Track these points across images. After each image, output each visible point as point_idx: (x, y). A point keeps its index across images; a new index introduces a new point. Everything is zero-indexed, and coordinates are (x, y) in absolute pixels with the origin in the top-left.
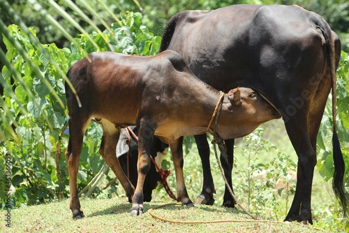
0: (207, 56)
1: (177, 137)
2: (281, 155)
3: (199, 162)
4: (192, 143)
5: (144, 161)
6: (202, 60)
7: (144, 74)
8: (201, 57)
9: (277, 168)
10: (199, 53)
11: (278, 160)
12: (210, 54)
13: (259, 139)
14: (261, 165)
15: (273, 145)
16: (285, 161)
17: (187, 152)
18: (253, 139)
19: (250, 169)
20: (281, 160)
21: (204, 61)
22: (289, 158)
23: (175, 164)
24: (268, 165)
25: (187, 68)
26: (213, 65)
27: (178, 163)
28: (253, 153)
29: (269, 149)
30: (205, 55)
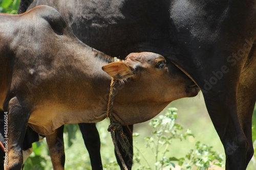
0: (97, 10)
1: (57, 126)
2: (201, 145)
3: (85, 156)
4: (76, 131)
5: (13, 158)
6: (91, 16)
7: (11, 41)
8: (90, 13)
9: (195, 162)
10: (86, 7)
11: (197, 152)
12: (101, 7)
13: (173, 122)
14: (173, 159)
15: (189, 132)
16: (206, 153)
17: (70, 144)
18: (164, 123)
19: (158, 164)
20: (201, 151)
21: (94, 18)
22: (212, 150)
23: (53, 160)
24: (183, 159)
25: (68, 29)
26: (106, 22)
27: (57, 160)
28: (162, 143)
29: (185, 137)
30: (94, 9)
